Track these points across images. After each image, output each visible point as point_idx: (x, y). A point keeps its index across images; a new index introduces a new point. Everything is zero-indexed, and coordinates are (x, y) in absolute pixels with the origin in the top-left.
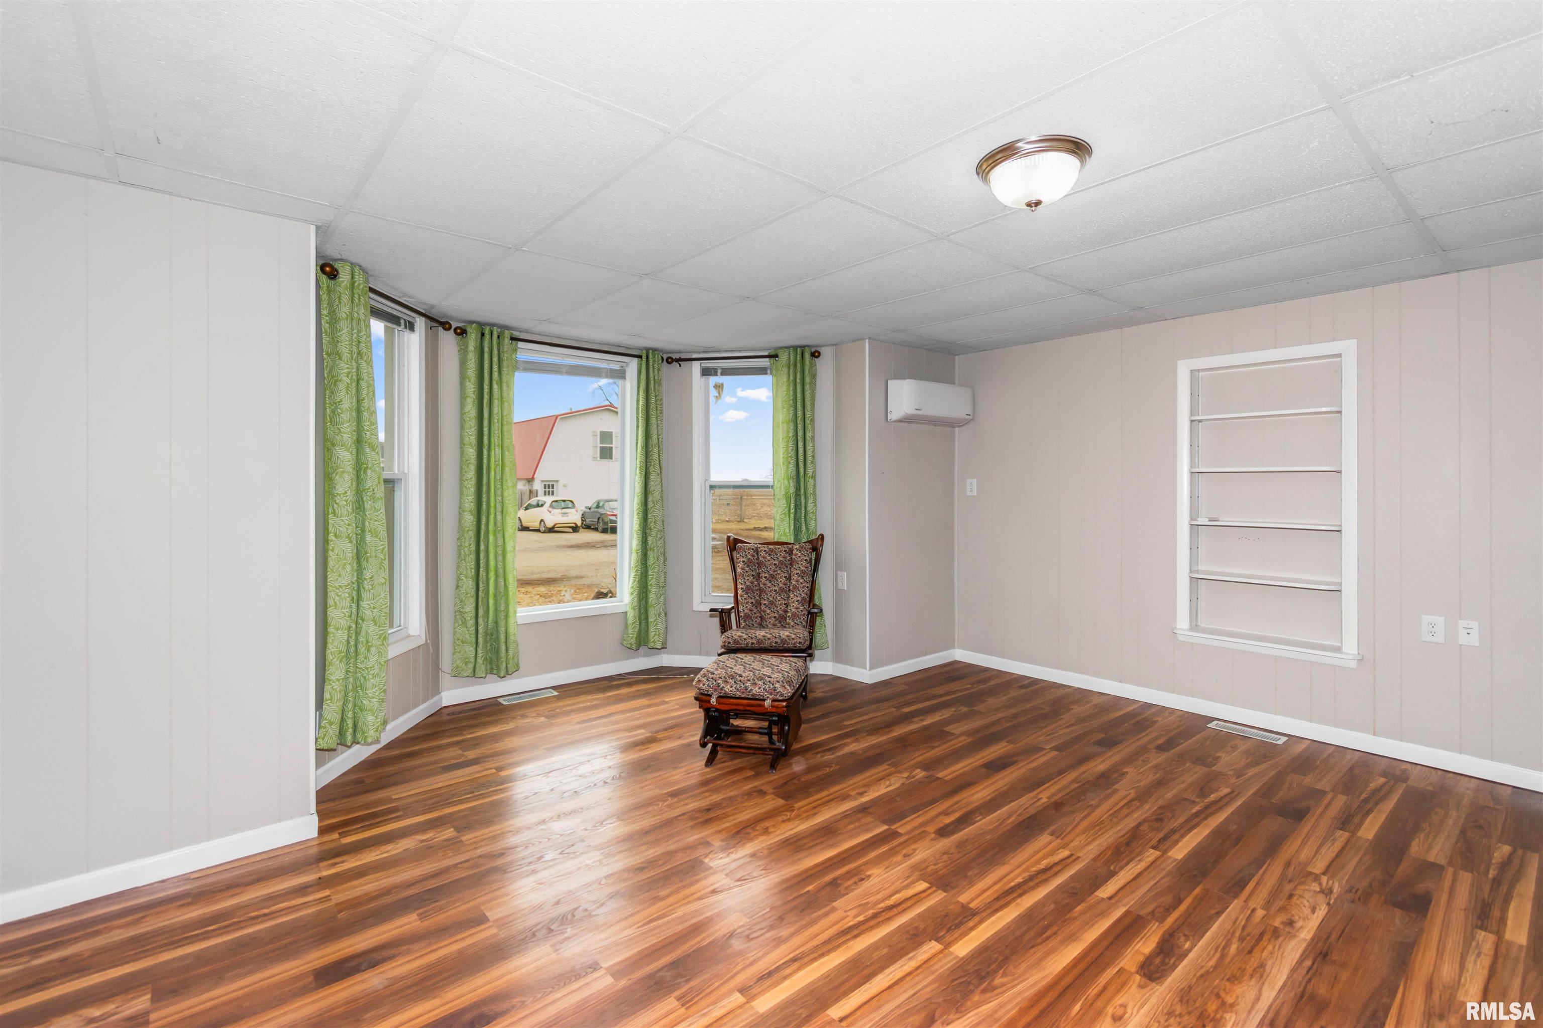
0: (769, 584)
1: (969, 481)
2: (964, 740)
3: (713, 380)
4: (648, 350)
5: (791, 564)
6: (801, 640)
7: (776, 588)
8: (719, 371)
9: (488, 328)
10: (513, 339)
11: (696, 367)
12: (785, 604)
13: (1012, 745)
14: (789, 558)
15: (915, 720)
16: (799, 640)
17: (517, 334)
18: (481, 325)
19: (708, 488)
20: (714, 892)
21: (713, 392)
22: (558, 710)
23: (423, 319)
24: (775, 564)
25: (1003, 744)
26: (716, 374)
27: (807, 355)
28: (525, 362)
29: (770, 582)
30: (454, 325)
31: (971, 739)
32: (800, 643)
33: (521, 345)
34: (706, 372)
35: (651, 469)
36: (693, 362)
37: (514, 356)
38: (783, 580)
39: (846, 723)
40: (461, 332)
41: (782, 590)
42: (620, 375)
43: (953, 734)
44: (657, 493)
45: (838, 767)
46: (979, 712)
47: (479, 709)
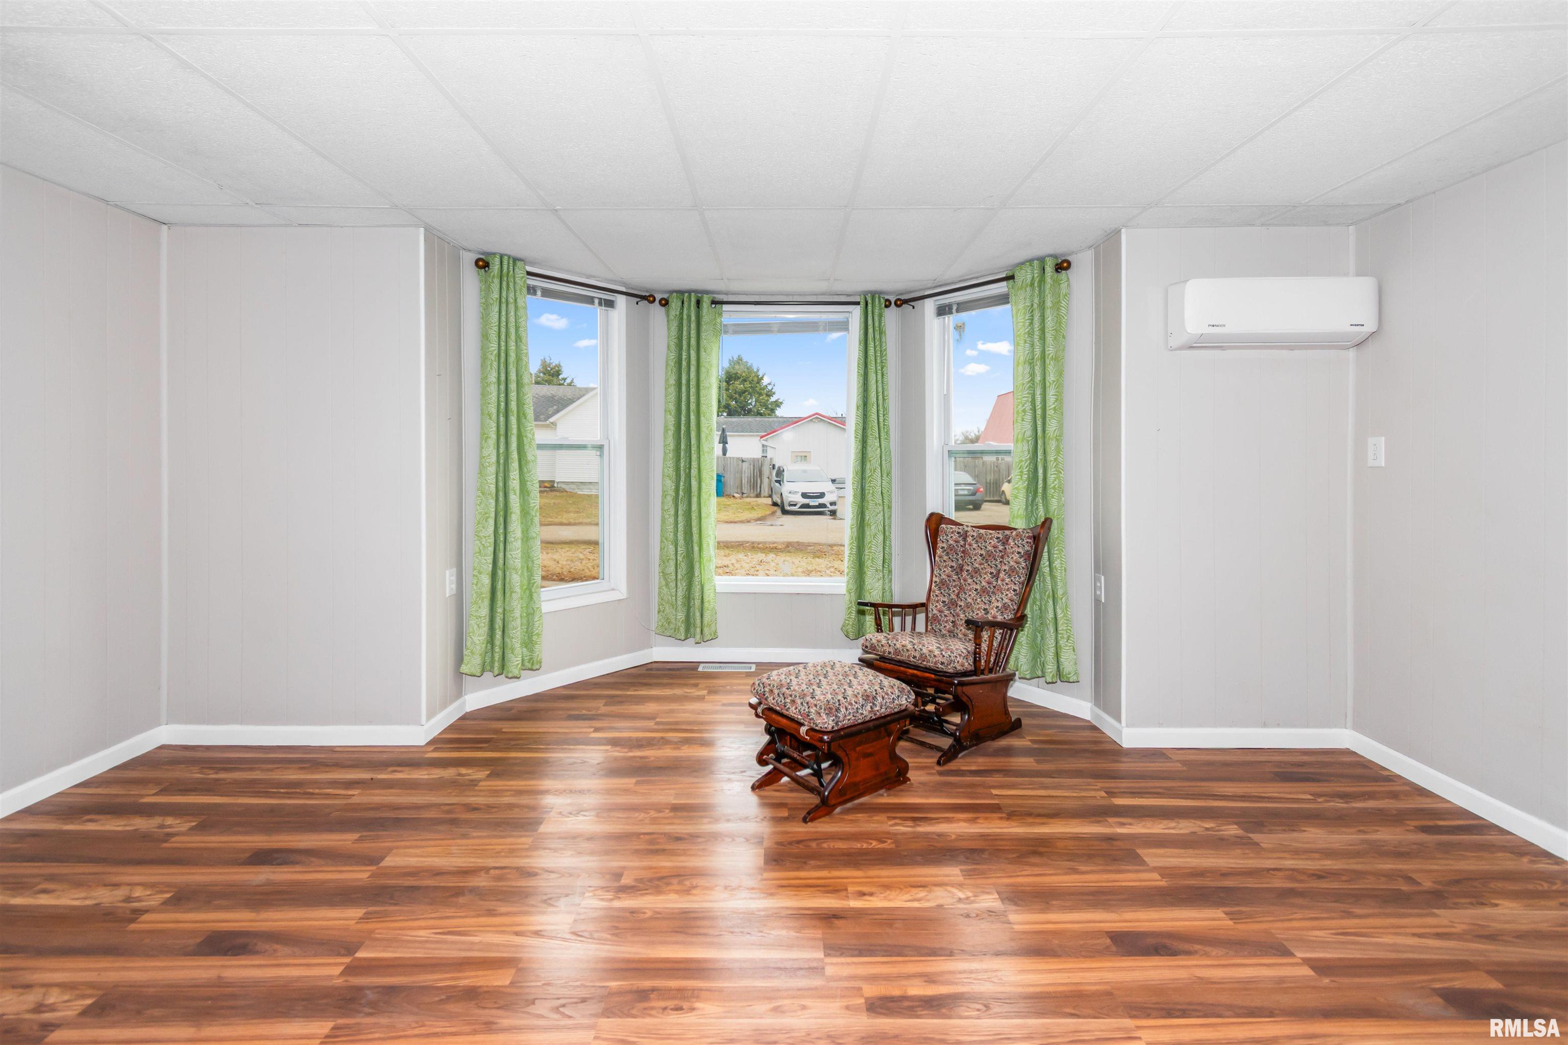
0: (970, 581)
1: (1371, 441)
2: (1154, 880)
3: (950, 320)
4: (865, 294)
5: (1002, 557)
6: (944, 660)
7: (978, 587)
8: (955, 308)
9: (687, 294)
10: (714, 302)
11: (930, 306)
12: (985, 610)
13: (1230, 923)
14: (1001, 548)
15: (1111, 820)
16: (941, 659)
17: (719, 297)
18: (681, 292)
19: (946, 454)
20: (537, 934)
21: (952, 333)
22: (728, 687)
23: (624, 297)
24: (981, 555)
25: (1219, 913)
26: (951, 313)
27: (1049, 270)
28: (735, 325)
29: (972, 577)
30: (658, 297)
31: (1163, 883)
32: (942, 663)
33: (725, 307)
34: (942, 311)
35: (869, 432)
36: (926, 300)
37: (718, 320)
38: (988, 577)
39: (995, 792)
40: (665, 303)
41: (984, 590)
42: (843, 326)
43: (1143, 863)
44: (875, 461)
45: (893, 846)
46: (1257, 844)
47: (678, 669)
